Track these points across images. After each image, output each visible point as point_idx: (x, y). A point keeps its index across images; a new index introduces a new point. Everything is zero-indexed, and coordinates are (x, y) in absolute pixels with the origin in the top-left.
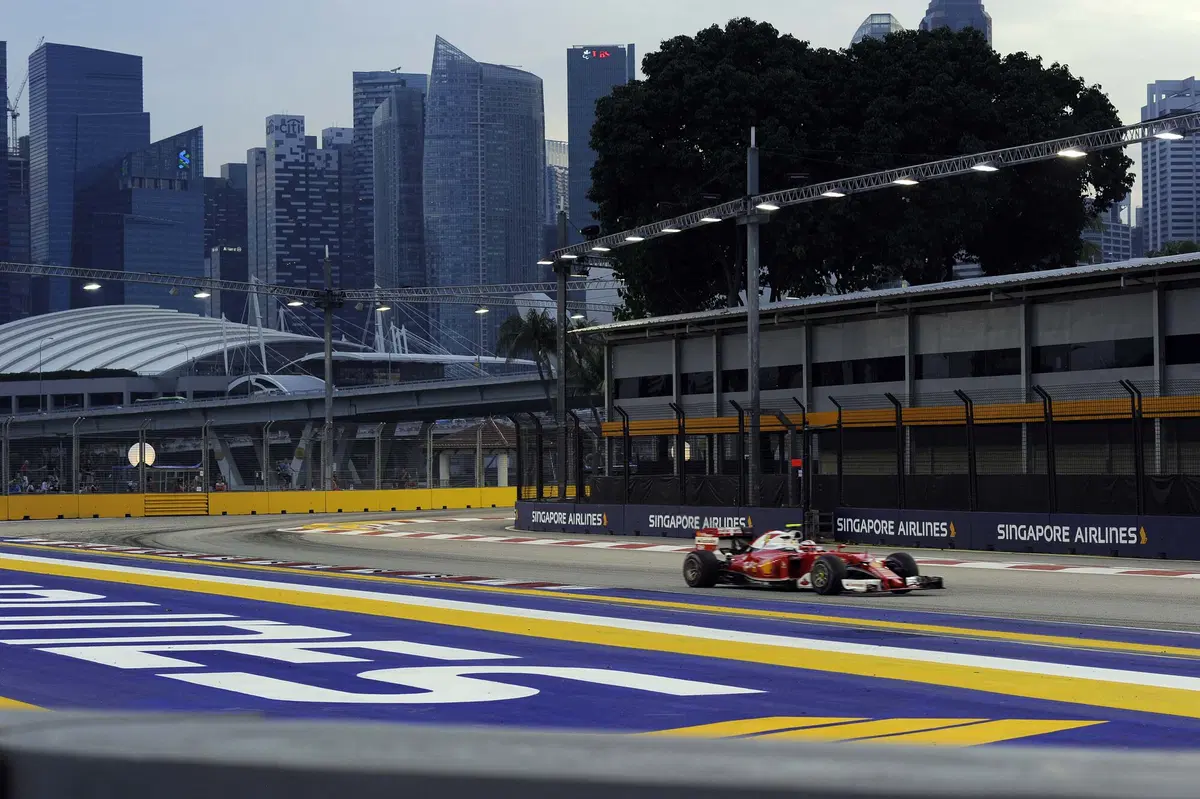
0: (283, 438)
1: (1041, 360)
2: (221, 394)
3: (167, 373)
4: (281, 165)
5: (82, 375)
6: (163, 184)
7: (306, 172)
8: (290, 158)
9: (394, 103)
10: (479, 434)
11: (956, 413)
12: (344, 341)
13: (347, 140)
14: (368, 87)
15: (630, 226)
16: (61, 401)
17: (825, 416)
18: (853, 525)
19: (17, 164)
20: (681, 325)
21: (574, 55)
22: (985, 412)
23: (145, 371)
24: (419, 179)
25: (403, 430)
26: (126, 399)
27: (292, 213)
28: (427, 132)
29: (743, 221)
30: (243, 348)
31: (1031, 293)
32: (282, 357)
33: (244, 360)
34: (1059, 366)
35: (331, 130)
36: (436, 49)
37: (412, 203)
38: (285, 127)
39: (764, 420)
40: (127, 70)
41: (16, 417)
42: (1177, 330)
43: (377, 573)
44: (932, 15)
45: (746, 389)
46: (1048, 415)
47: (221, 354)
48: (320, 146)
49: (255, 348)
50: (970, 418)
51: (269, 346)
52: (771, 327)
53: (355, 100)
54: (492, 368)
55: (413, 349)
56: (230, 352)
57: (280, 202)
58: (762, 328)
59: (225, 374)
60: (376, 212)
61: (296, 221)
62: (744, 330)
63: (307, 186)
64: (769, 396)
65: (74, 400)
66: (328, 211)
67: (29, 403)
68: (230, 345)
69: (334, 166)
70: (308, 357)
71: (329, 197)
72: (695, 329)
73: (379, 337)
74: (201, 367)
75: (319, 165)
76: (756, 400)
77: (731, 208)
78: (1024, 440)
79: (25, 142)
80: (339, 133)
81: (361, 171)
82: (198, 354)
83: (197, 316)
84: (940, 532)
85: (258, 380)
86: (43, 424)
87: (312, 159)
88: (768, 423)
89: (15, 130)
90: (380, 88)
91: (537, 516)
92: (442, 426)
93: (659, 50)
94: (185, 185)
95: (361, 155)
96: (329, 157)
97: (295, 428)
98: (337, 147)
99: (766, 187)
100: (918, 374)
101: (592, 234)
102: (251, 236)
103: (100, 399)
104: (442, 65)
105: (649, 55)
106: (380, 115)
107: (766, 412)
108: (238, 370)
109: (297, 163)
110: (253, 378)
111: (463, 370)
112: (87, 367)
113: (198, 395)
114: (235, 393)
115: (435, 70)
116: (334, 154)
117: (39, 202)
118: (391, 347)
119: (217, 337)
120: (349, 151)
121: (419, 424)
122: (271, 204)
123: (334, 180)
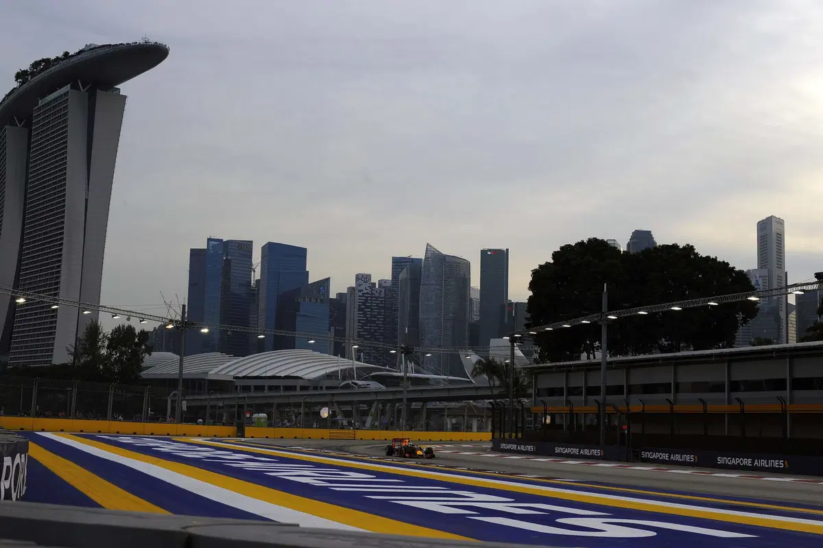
0: (365, 407)
1: (735, 386)
2: (336, 388)
3: (315, 379)
4: (361, 294)
5: (280, 378)
6: (313, 300)
7: (372, 297)
8: (365, 291)
9: (409, 270)
10: (466, 410)
11: (699, 408)
12: (387, 368)
13: (389, 284)
14: (398, 263)
15: (547, 324)
16: (271, 388)
17: (636, 407)
18: (649, 455)
19: (255, 290)
20: (570, 366)
21: (484, 253)
22: (711, 408)
23: (306, 377)
24: (418, 301)
25: (414, 405)
26: (298, 388)
27: (365, 314)
28: (422, 283)
29: (601, 323)
30: (346, 369)
31: (729, 358)
32: (363, 373)
33: (347, 374)
34: (743, 389)
35: (382, 280)
36: (427, 248)
37: (415, 311)
38: (363, 278)
39: (607, 408)
40: (300, 253)
41: (253, 394)
42: (797, 375)
43: (469, 469)
44: (632, 241)
45: (600, 394)
46: (742, 411)
47: (338, 371)
48: (377, 287)
49: (352, 369)
50: (705, 411)
51: (357, 368)
52: (613, 369)
53: (393, 269)
54: (451, 382)
55: (417, 372)
56: (341, 370)
57: (360, 309)
58: (608, 369)
59: (338, 380)
60: (399, 314)
61: (366, 317)
62: (600, 369)
63: (371, 303)
64: (610, 398)
65: (277, 388)
66: (379, 314)
67: (259, 388)
68: (342, 368)
69: (383, 295)
70: (374, 374)
71: (379, 308)
72: (576, 368)
73: (403, 366)
74: (329, 376)
75: (377, 295)
76: (605, 399)
77: (595, 317)
78: (726, 421)
79: (258, 281)
80: (386, 281)
81: (394, 298)
82: (328, 371)
83: (327, 355)
84: (690, 459)
85: (353, 383)
86: (265, 397)
87: (374, 292)
88: (609, 409)
89: (254, 276)
90: (403, 264)
91: (503, 446)
92: (430, 405)
93: (559, 250)
94: (322, 301)
95: (395, 291)
96: (381, 291)
97: (370, 403)
98: (385, 287)
99: (611, 309)
100: (677, 391)
101: (528, 326)
102: (347, 322)
103: (287, 388)
104: (429, 255)
105: (555, 252)
106: (403, 275)
107: (608, 405)
108: (344, 378)
109: (367, 293)
110: (350, 382)
111: (437, 382)
112: (283, 375)
113: (328, 388)
114: (343, 388)
115: (426, 257)
116: (383, 290)
117: (262, 305)
118: (406, 370)
119: (337, 364)
120: (388, 289)
121: (421, 404)
122: (356, 310)
123: (382, 301)
